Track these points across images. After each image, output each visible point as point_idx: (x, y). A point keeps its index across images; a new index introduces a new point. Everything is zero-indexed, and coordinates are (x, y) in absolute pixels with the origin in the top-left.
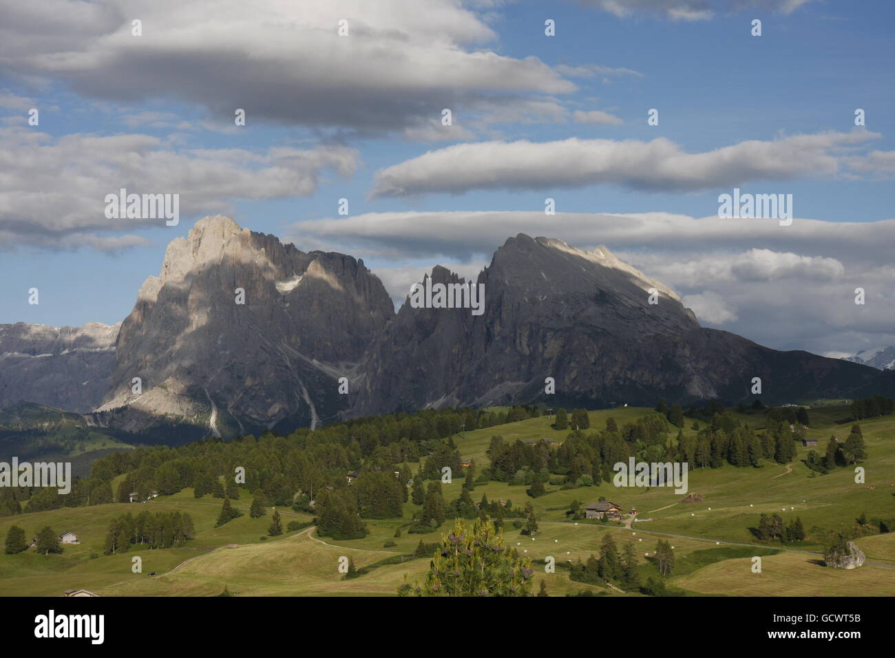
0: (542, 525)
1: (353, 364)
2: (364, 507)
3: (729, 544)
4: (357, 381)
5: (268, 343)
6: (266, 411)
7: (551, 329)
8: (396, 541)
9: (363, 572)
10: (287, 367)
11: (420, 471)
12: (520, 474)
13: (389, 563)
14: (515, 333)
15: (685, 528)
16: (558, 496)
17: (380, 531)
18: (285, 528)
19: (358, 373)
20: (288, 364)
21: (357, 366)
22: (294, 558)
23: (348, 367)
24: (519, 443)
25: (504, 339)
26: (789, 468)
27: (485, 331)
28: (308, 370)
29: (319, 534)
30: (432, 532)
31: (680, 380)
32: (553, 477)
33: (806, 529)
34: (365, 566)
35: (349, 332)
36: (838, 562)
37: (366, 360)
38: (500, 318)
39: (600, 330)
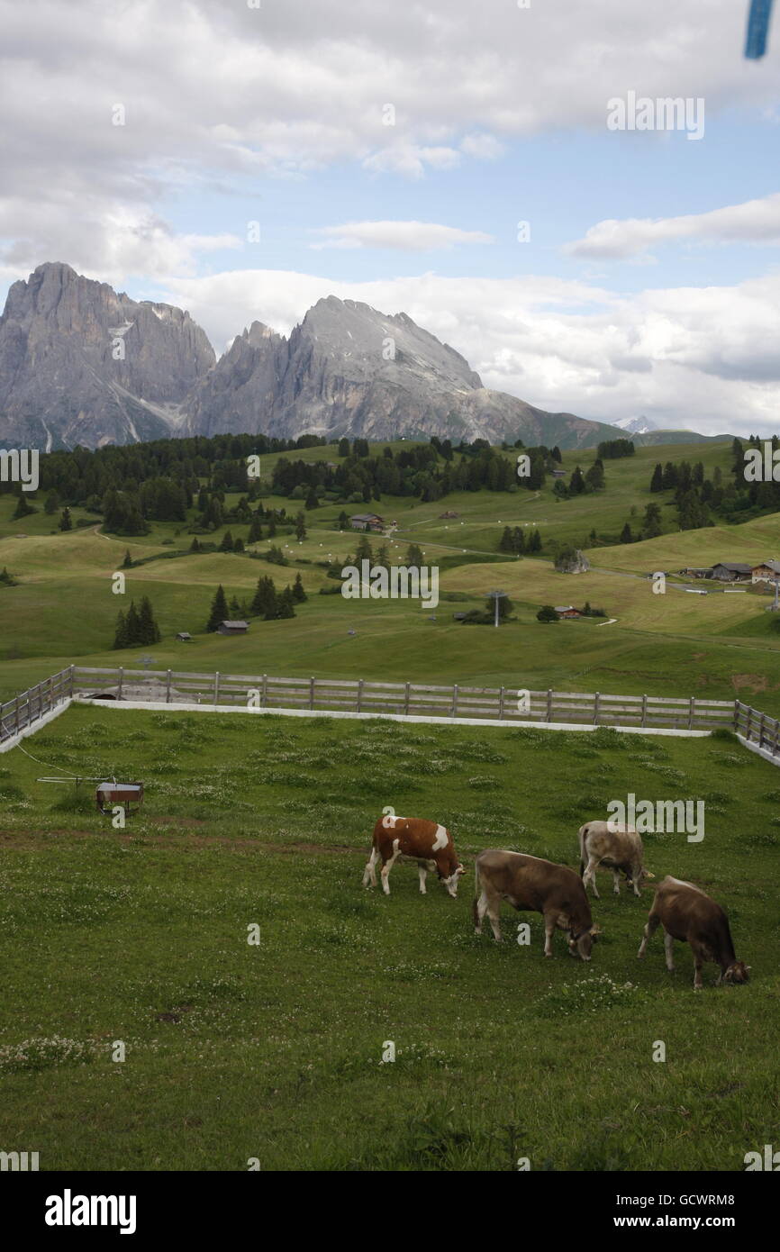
0: (310, 532)
1: (177, 405)
2: (149, 510)
3: (474, 552)
4: (180, 420)
5: (100, 382)
6: (97, 442)
7: (354, 383)
8: (175, 540)
9: (139, 563)
10: (117, 404)
11: (209, 485)
12: (298, 489)
13: (165, 558)
14: (322, 384)
15: (438, 538)
16: (330, 509)
17: (161, 532)
18: (74, 525)
19: (181, 414)
20: (118, 401)
21: (180, 407)
22: (76, 548)
23: (172, 408)
24: (301, 462)
25: (312, 389)
26: (537, 494)
27: (295, 381)
28: (135, 407)
29: (105, 531)
30: (210, 533)
31: (463, 433)
32: (328, 494)
33: (543, 541)
34: (142, 558)
35: (174, 376)
36: (566, 568)
37: (188, 402)
38: (309, 371)
39: (396, 386)
